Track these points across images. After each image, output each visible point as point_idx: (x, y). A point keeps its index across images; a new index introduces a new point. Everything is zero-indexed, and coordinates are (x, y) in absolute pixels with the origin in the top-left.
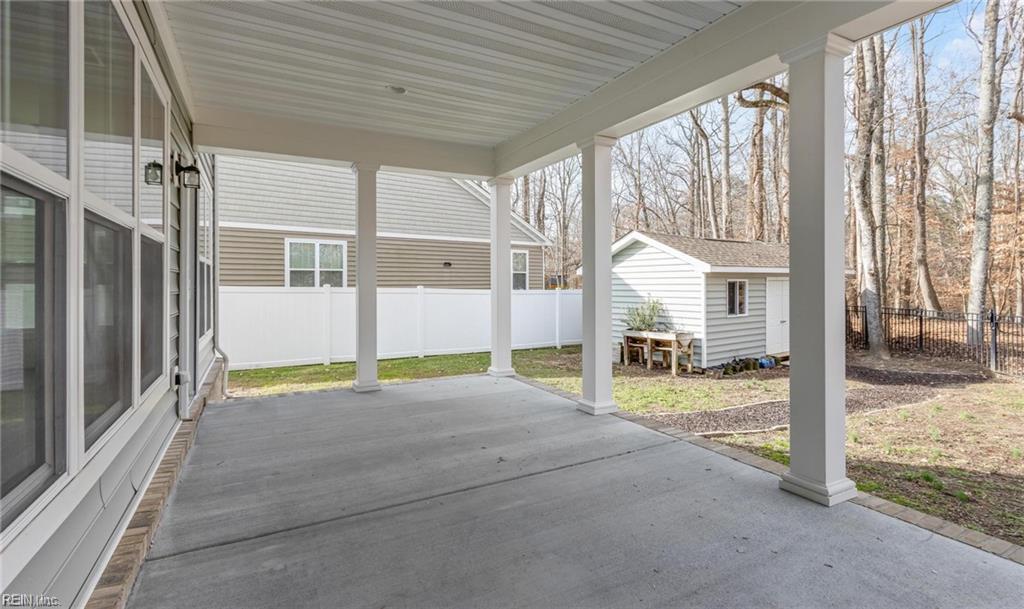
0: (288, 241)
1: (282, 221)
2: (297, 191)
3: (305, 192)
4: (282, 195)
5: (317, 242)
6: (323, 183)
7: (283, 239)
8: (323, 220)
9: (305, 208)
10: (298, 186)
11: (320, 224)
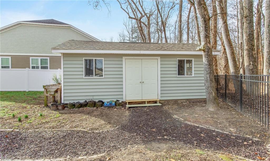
0: (31, 58)
1: (30, 53)
2: (34, 44)
3: (36, 44)
4: (29, 45)
5: (39, 58)
6: (41, 41)
7: (29, 57)
8: (42, 52)
9: (36, 49)
10: (34, 42)
11: (41, 53)
